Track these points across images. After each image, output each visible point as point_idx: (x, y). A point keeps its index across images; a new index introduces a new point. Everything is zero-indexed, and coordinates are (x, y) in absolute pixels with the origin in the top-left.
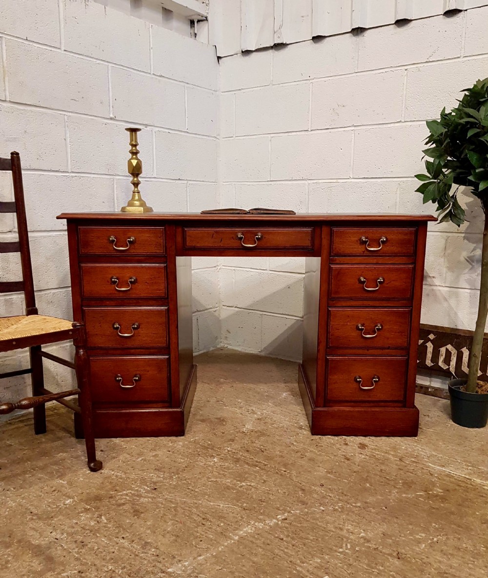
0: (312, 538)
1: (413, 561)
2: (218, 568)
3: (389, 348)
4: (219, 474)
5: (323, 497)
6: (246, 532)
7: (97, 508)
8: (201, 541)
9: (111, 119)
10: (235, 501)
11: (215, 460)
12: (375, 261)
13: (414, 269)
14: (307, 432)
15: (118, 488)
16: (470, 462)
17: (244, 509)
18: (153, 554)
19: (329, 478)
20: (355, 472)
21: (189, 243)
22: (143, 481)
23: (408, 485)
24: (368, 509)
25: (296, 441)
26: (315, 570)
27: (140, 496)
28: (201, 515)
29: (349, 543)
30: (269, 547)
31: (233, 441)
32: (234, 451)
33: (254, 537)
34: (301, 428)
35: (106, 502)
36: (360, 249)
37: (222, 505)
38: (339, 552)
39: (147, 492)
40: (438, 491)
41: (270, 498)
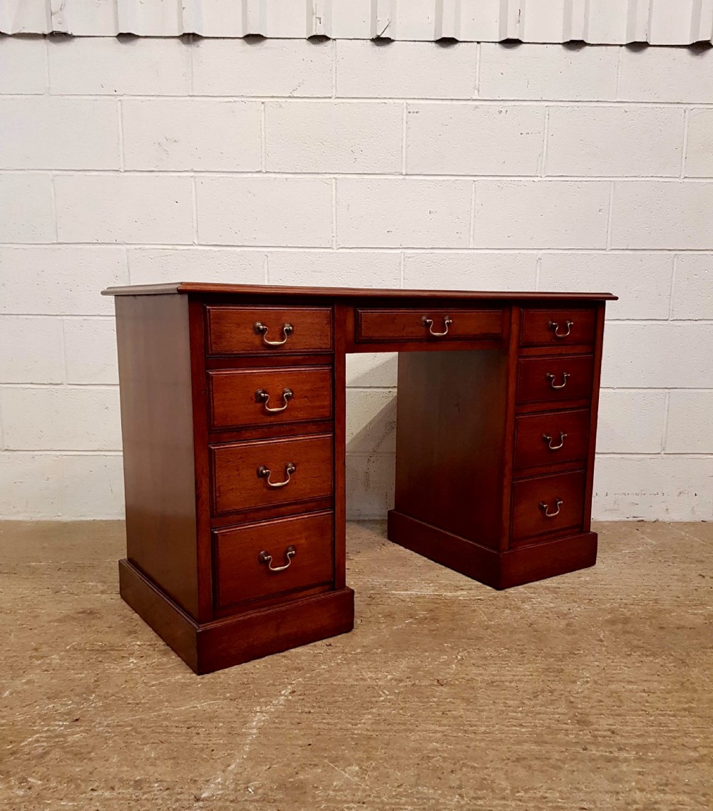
0: (341, 699)
1: (457, 682)
2: (265, 768)
4: (157, 674)
5: (315, 656)
6: (259, 721)
7: (5, 773)
8: (213, 750)
10: (210, 696)
11: (133, 660)
15: (11, 738)
16: (428, 580)
17: (232, 699)
18: (161, 790)
22: (46, 717)
23: (390, 616)
24: (373, 652)
26: (374, 726)
27: (62, 736)
28: (181, 725)
29: (384, 688)
30: (303, 725)
33: (274, 723)
37: (198, 705)
38: (382, 701)
39: (68, 727)
41: (253, 678)
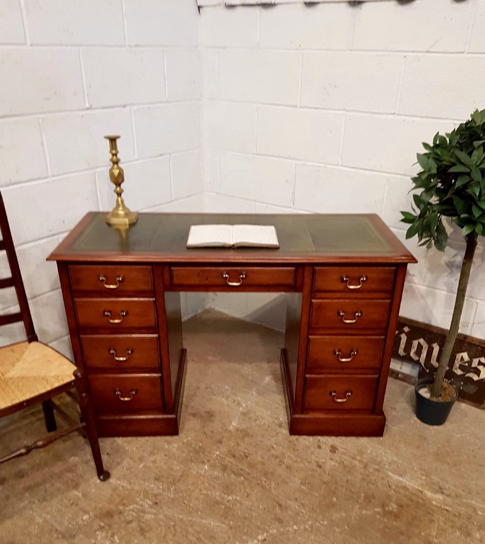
3: (363, 368)
4: (210, 485)
5: (296, 514)
7: (110, 526)
9: (87, 109)
10: (223, 519)
11: (206, 467)
12: (354, 296)
13: (391, 304)
14: (285, 431)
15: (125, 502)
16: (425, 470)
17: (231, 528)
19: (302, 491)
20: (325, 483)
21: (176, 281)
22: (146, 494)
23: (369, 499)
24: (333, 529)
25: (276, 443)
27: (144, 512)
28: (196, 535)
31: (220, 442)
32: (222, 455)
34: (280, 426)
35: (116, 518)
36: (341, 286)
37: (212, 523)
39: (150, 506)
40: (393, 507)
41: (252, 516)
